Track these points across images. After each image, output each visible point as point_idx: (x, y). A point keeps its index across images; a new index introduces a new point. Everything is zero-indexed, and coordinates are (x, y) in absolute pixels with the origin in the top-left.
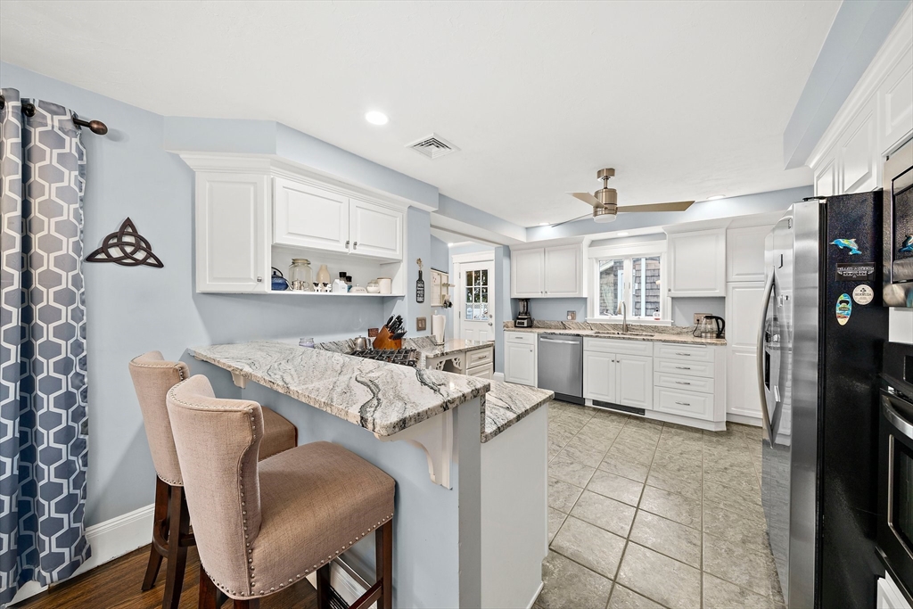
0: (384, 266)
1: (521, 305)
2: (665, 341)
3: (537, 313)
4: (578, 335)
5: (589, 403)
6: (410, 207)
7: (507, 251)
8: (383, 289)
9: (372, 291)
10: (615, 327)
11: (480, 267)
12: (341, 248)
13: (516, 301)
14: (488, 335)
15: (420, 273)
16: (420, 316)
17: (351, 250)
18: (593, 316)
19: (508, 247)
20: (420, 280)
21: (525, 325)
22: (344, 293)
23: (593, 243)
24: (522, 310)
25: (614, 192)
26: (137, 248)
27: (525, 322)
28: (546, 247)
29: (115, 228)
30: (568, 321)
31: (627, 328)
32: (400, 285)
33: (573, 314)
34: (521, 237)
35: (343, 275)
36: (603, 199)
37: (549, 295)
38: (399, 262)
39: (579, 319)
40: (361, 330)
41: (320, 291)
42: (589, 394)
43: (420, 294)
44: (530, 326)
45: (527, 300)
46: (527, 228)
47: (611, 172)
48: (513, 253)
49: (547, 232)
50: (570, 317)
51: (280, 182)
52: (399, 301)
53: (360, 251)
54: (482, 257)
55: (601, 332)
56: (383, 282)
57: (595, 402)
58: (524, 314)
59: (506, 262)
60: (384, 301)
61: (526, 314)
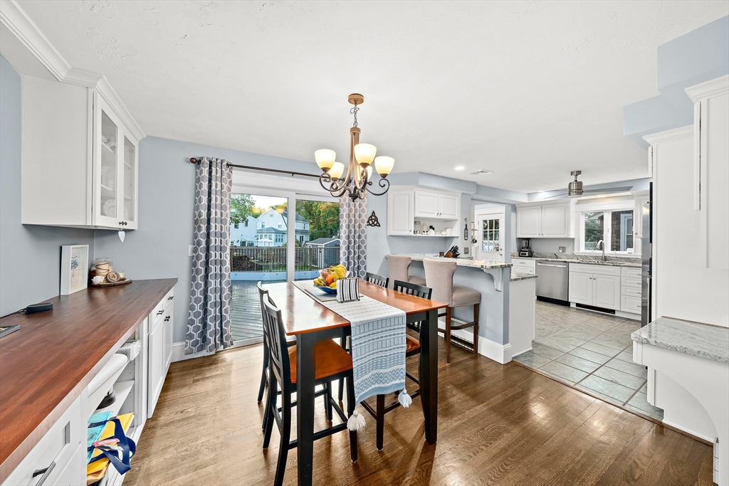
0: (448, 223)
1: (524, 242)
2: (629, 266)
3: (536, 247)
4: (565, 262)
5: (573, 305)
6: (463, 194)
7: (514, 208)
8: (447, 233)
9: (444, 234)
10: (596, 257)
11: (493, 218)
12: (435, 216)
13: (520, 240)
14: (500, 261)
15: (466, 225)
16: (466, 247)
17: (439, 217)
18: (579, 249)
19: (514, 205)
20: (466, 229)
21: (527, 255)
22: (433, 235)
23: (579, 202)
24: (524, 245)
25: (581, 183)
26: (375, 221)
27: (527, 253)
28: (542, 205)
29: (370, 215)
30: (560, 253)
31: (605, 259)
32: (456, 231)
33: (564, 249)
34: (524, 199)
35: (431, 227)
36: (574, 187)
37: (545, 236)
38: (457, 220)
39: (568, 252)
40: (437, 252)
41: (425, 234)
42: (573, 299)
43: (466, 236)
44: (531, 256)
45: (528, 239)
46: (528, 194)
47: (579, 173)
48: (518, 210)
49: (543, 196)
50: (561, 251)
51: (417, 192)
52: (455, 239)
53: (443, 217)
54: (496, 212)
55: (585, 260)
56: (448, 230)
57: (578, 305)
58: (526, 248)
59: (513, 215)
60: (447, 239)
61: (527, 248)
